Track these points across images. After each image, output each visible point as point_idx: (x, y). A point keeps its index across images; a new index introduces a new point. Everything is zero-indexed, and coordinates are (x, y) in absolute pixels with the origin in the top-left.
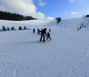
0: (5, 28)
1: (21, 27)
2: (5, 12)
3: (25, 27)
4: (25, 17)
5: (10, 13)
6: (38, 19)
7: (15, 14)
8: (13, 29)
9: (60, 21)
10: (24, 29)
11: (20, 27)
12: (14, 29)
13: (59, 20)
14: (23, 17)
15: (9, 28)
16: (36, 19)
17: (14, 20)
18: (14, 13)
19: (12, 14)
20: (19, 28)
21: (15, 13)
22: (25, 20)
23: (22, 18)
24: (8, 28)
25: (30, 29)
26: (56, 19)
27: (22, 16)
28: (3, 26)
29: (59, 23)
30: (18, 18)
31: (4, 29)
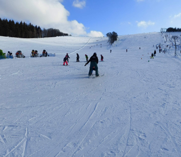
1: (36, 51)
2: (4, 20)
3: (44, 51)
4: (45, 30)
5: (13, 22)
6: (71, 35)
7: (24, 23)
8: (19, 54)
9: (116, 40)
10: (43, 55)
11: (33, 51)
12: (21, 54)
13: (113, 37)
14: (41, 31)
15: (11, 54)
16: (67, 35)
17: (21, 37)
18: (21, 23)
19: (17, 23)
20: (32, 53)
22: (44, 37)
23: (38, 33)
24: (9, 52)
25: (54, 55)
26: (108, 35)
27: (38, 29)
29: (113, 44)
30: (31, 32)
31: (1, 55)
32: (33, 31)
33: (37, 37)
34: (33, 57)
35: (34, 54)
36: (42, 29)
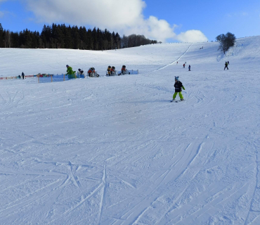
0: (73, 70)
1: (114, 68)
2: (73, 28)
3: (124, 67)
4: (125, 38)
5: (84, 29)
6: (161, 43)
8: (91, 72)
9: (232, 45)
10: (122, 72)
11: (110, 67)
12: (94, 72)
13: (228, 41)
14: (120, 39)
15: (82, 72)
16: (155, 42)
17: (95, 49)
18: (95, 29)
19: (90, 31)
20: (108, 70)
21: (97, 29)
22: (124, 47)
23: (116, 42)
24: (79, 70)
25: (137, 73)
26: (218, 38)
27: (116, 36)
28: (67, 66)
30: (107, 41)
31: (70, 74)
32: (109, 40)
33: (114, 48)
34: (110, 75)
35: (111, 71)
36: (121, 36)
